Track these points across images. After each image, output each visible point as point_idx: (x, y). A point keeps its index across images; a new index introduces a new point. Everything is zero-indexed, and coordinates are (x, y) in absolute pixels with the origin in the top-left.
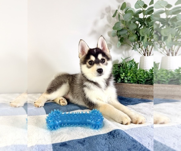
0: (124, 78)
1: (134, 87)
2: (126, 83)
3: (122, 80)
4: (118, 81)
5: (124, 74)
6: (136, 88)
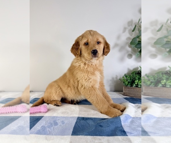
0: (138, 84)
2: (139, 87)
3: (136, 85)
5: (137, 80)
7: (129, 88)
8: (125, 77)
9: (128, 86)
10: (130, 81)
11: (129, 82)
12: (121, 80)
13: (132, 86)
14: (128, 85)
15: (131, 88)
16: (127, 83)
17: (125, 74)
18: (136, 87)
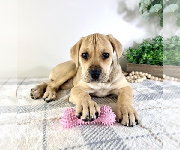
1: (155, 69)
2: (148, 64)
3: (144, 61)
4: (140, 62)
5: (146, 54)
6: (158, 70)
7: (134, 66)
8: (129, 51)
9: (133, 63)
10: (136, 56)
11: (134, 58)
12: (124, 55)
13: (138, 62)
14: (133, 61)
15: (137, 66)
16: (132, 58)
17: (130, 48)
18: (144, 63)
